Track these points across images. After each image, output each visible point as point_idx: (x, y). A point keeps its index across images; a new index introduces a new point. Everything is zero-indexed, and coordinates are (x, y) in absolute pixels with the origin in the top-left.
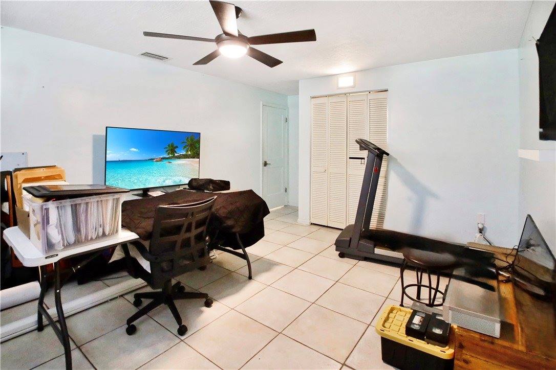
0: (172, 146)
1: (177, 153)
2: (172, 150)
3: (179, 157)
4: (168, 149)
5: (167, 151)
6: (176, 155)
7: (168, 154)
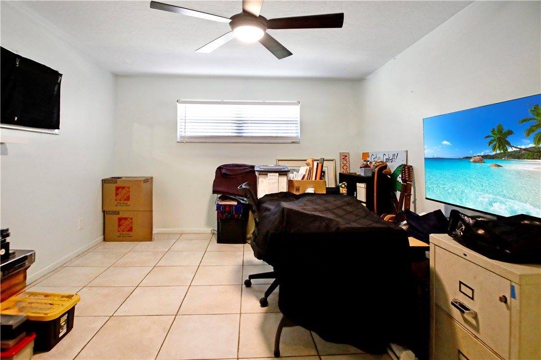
0: (500, 131)
1: (511, 147)
2: (501, 139)
3: (519, 156)
4: (492, 138)
5: (490, 143)
6: (510, 150)
7: (494, 149)
